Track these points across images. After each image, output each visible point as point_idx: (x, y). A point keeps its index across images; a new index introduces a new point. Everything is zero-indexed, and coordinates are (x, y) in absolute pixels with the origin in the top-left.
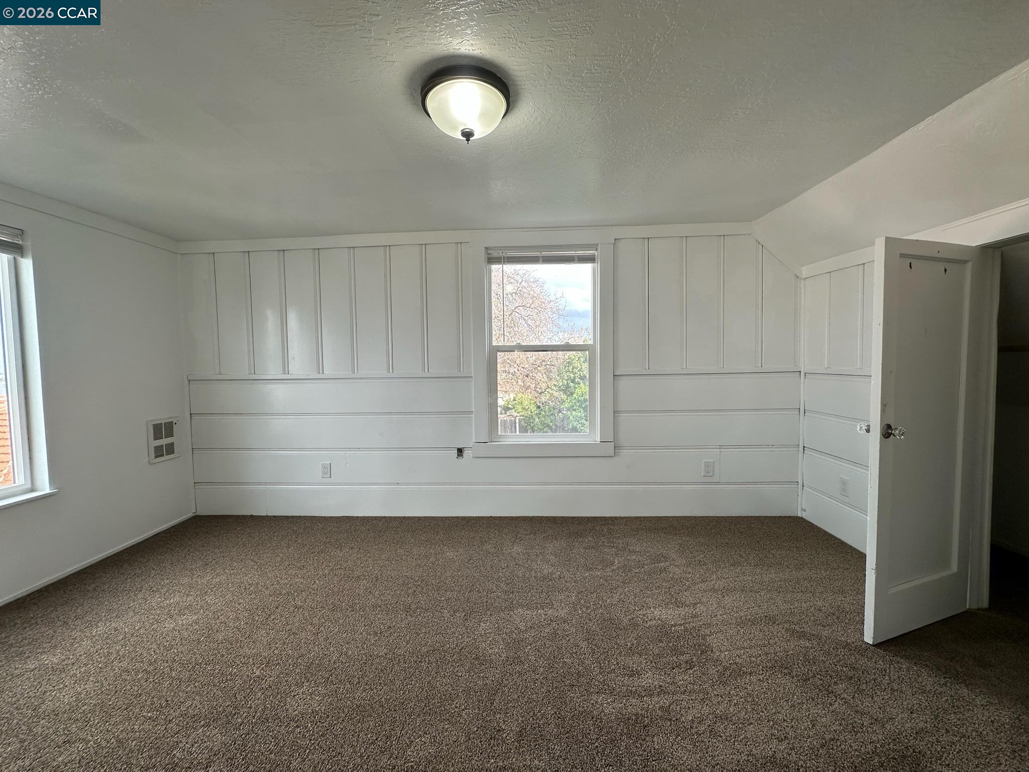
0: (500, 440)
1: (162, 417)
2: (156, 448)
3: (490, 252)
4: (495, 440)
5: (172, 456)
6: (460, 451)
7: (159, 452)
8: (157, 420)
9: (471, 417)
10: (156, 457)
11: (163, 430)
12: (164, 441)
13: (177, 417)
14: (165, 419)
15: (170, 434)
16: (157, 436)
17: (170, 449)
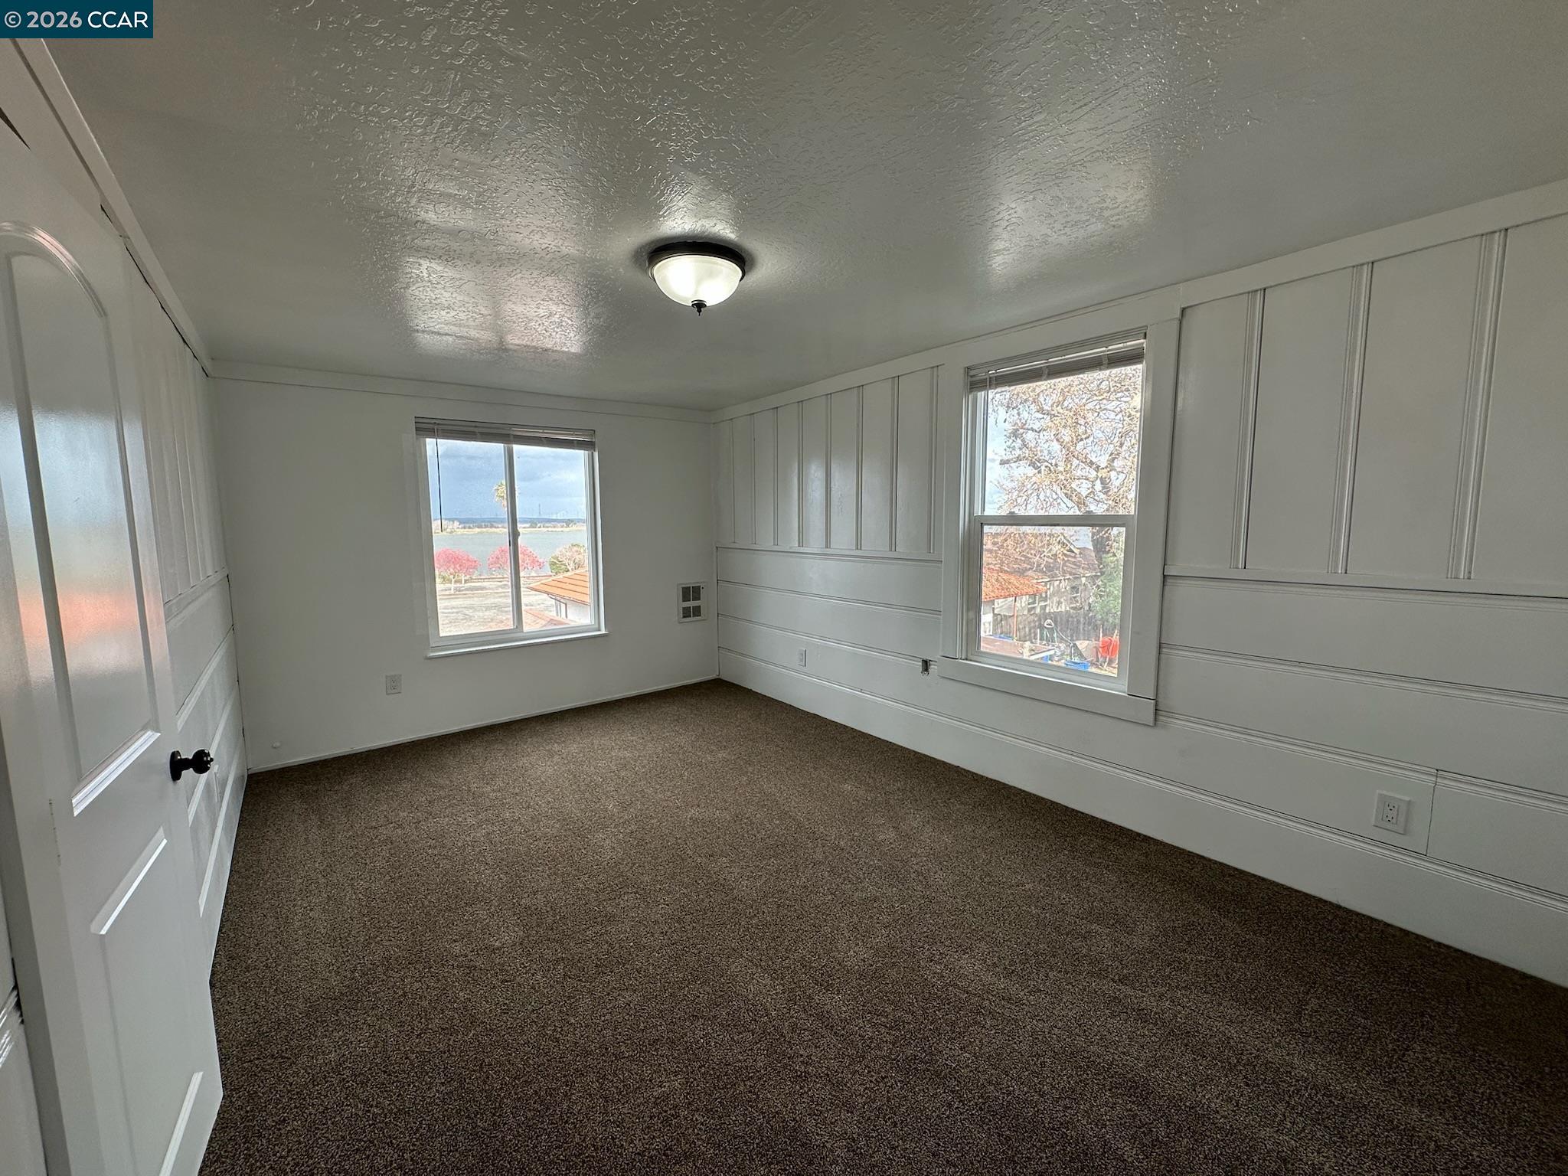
0: (979, 659)
1: (690, 581)
2: (684, 608)
3: (972, 373)
4: (974, 658)
5: (699, 618)
6: (926, 665)
7: (687, 613)
8: (687, 584)
9: (939, 619)
10: (684, 617)
11: (691, 593)
12: (691, 604)
13: (704, 582)
14: (694, 583)
15: (697, 598)
16: (686, 598)
17: (697, 611)
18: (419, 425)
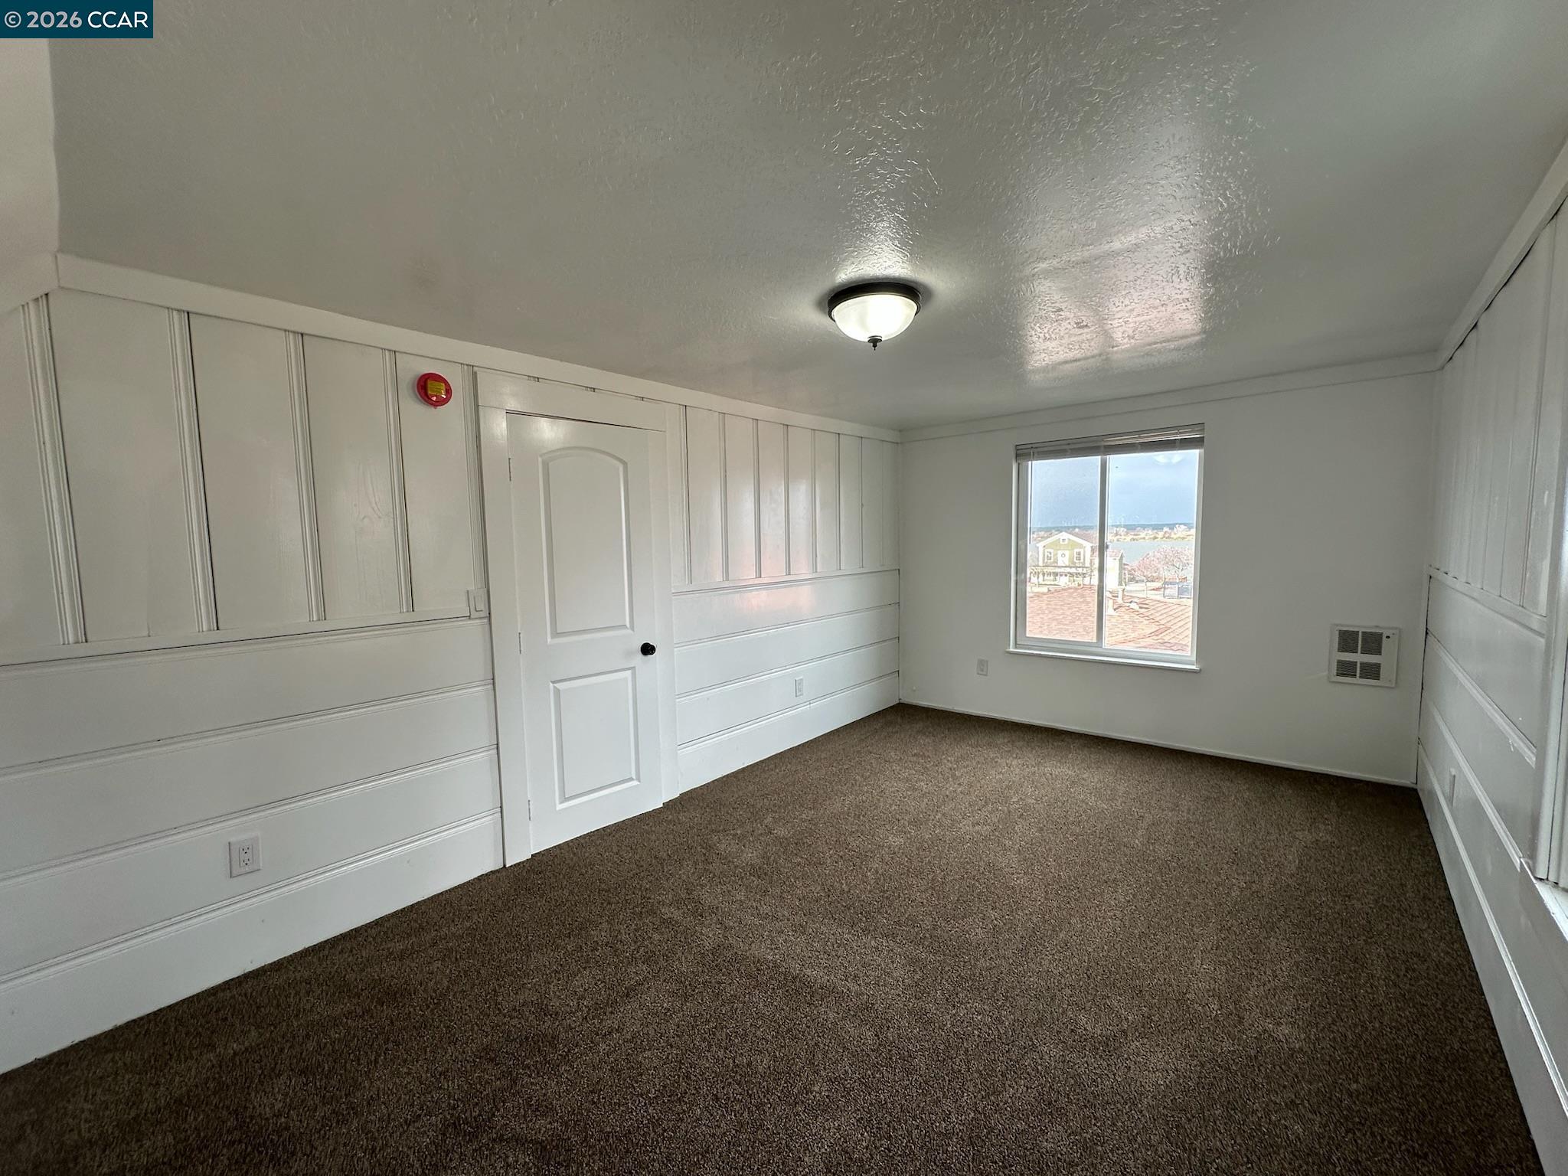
18: (1019, 452)
